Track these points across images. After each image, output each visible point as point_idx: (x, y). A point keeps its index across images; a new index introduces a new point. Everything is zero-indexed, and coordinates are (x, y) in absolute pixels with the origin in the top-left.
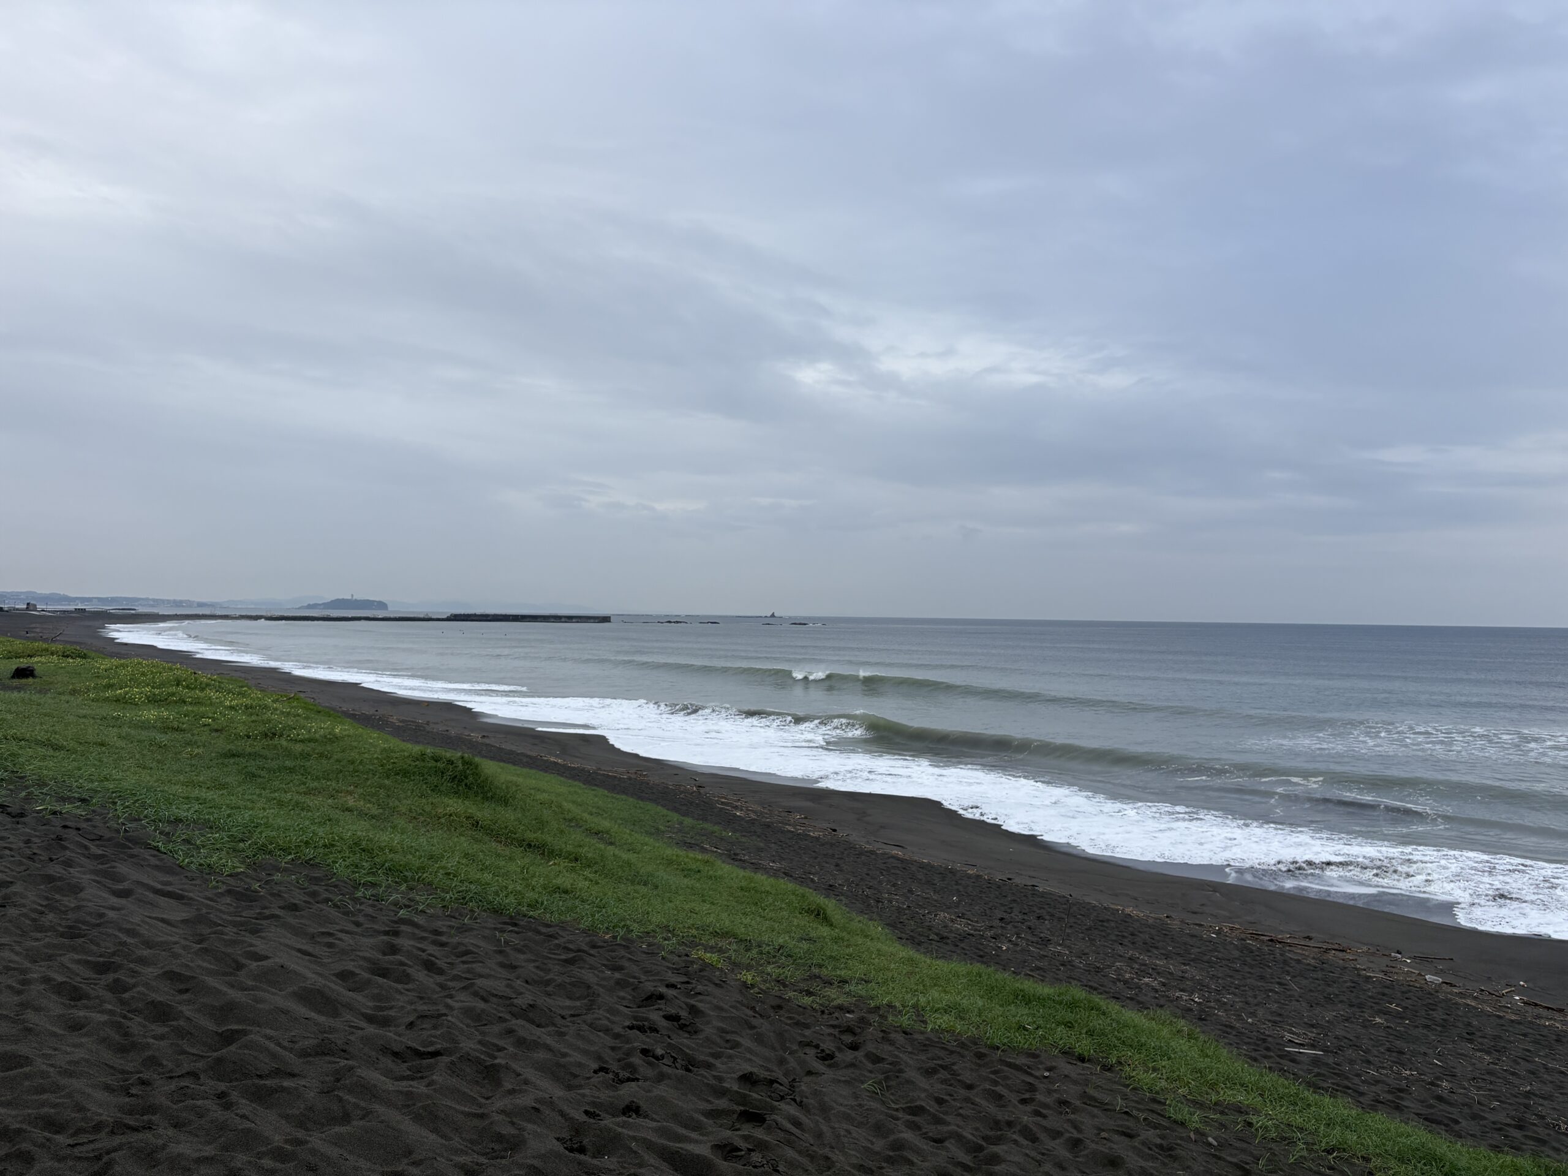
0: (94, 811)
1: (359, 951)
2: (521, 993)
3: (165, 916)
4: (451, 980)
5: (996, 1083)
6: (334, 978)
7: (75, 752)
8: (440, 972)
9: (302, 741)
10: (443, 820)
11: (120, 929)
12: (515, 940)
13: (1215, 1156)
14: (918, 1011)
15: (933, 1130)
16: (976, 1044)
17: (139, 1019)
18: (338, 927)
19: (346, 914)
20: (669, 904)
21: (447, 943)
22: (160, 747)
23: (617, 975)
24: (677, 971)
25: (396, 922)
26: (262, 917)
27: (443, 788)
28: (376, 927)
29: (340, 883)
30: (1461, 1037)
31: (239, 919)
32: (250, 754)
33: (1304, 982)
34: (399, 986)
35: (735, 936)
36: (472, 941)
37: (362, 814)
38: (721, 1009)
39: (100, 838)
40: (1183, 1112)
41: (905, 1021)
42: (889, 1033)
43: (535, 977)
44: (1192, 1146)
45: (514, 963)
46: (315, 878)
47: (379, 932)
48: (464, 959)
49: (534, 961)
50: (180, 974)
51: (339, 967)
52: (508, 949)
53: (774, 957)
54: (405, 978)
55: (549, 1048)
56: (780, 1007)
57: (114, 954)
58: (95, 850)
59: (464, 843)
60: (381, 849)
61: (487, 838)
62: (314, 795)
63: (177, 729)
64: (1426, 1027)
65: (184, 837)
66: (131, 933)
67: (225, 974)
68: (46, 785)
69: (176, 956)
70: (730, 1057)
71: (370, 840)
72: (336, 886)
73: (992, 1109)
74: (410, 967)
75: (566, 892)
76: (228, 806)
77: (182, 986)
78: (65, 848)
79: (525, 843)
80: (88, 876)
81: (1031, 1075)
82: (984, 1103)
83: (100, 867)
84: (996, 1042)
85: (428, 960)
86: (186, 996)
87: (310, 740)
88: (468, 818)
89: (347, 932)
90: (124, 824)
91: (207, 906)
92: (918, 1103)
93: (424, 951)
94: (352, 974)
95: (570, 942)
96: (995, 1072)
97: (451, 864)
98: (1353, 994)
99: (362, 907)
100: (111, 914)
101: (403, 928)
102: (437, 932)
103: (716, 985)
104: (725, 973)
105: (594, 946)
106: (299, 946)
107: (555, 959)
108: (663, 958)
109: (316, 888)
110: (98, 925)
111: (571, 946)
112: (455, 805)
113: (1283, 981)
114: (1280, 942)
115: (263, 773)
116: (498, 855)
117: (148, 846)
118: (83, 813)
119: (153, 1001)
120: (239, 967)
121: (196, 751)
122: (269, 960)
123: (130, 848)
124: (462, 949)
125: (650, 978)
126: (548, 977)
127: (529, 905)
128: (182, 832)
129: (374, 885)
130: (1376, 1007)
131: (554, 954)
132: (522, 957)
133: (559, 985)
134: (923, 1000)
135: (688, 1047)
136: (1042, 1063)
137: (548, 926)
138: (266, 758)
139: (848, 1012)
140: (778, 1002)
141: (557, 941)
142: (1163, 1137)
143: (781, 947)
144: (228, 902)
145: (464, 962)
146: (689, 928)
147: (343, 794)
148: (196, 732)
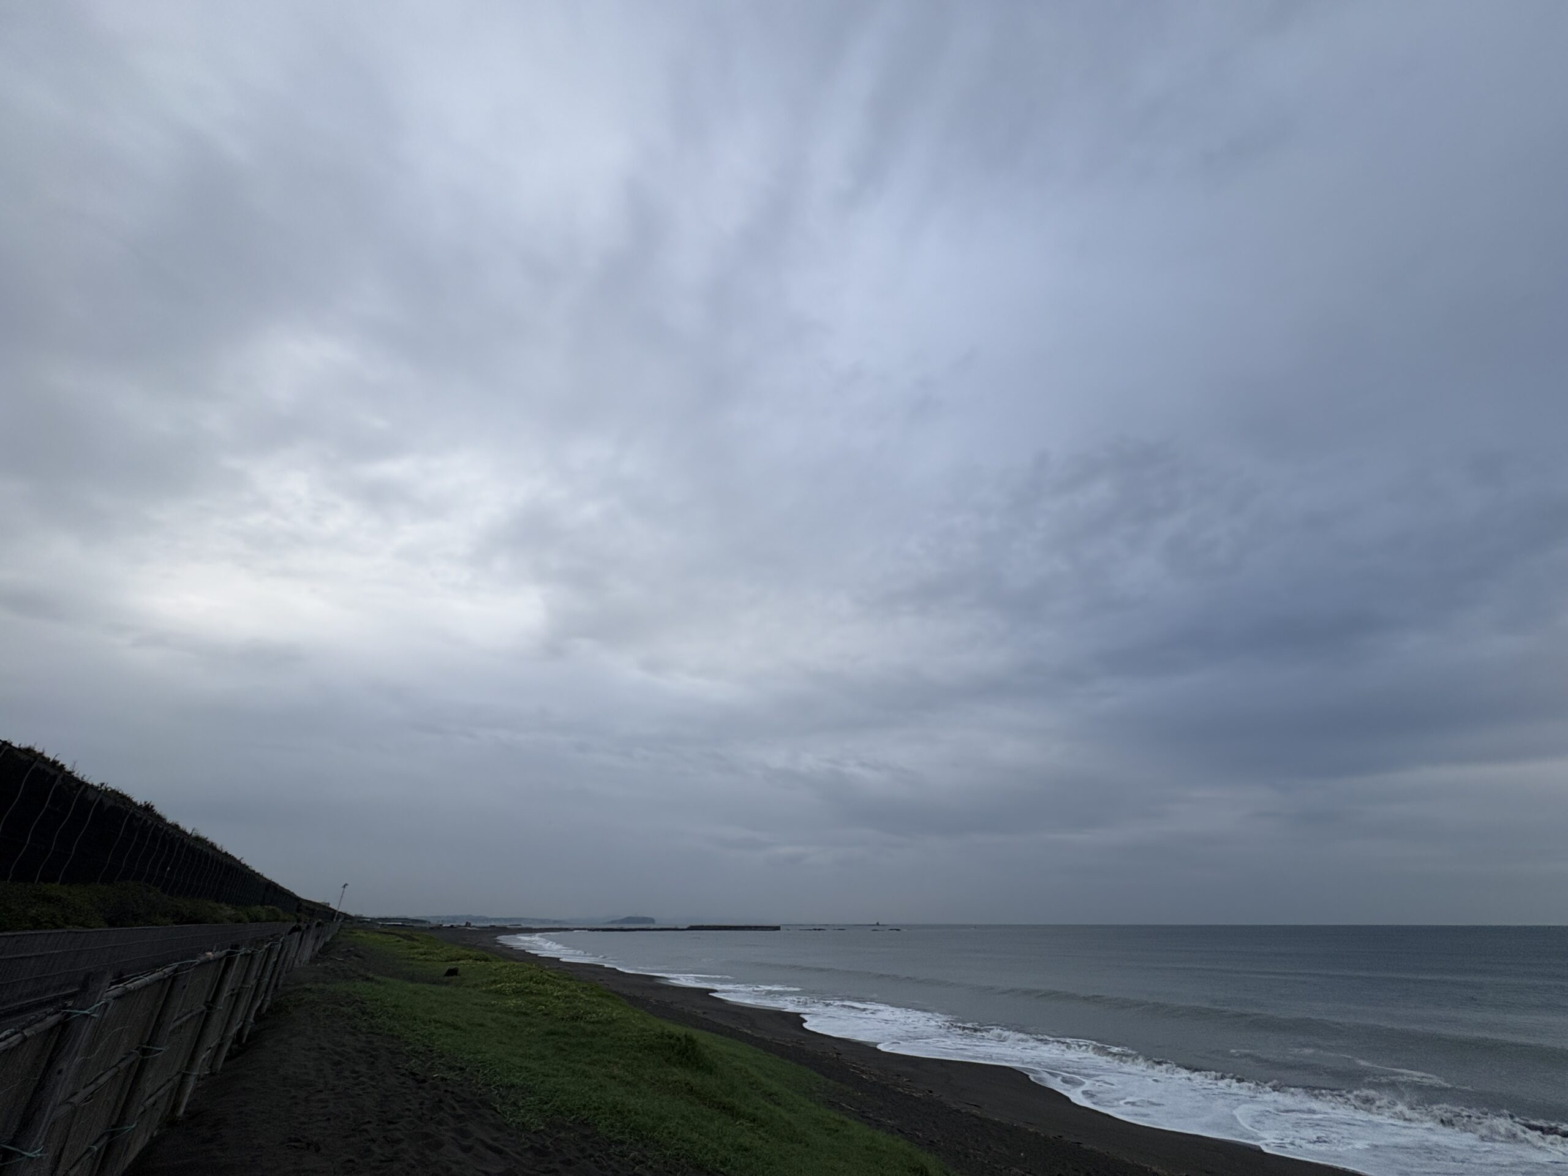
0: (466, 1078)
7: (466, 1031)
9: (593, 1023)
10: (670, 1086)
22: (513, 1027)
27: (673, 1060)
29: (601, 1141)
32: (562, 1033)
37: (621, 1082)
39: (465, 1101)
46: (586, 1136)
58: (459, 1110)
59: (682, 1106)
60: (629, 1111)
61: (697, 1102)
62: (596, 1065)
63: (525, 1014)
65: (513, 1100)
68: (443, 1057)
71: (623, 1104)
72: (598, 1143)
75: (746, 1150)
76: (542, 1074)
78: (442, 1109)
79: (722, 1106)
83: (459, 1125)
87: (598, 1022)
88: (687, 1084)
90: (480, 1089)
91: (516, 1161)
97: (672, 1124)
99: (612, 1163)
109: (585, 1145)
112: (679, 1074)
116: (704, 1116)
117: (491, 1108)
118: (459, 1080)
121: (532, 1030)
123: (482, 1110)
127: (721, 1162)
128: (512, 1096)
129: (622, 1143)
144: (529, 1156)
147: (612, 1065)
148: (534, 1015)
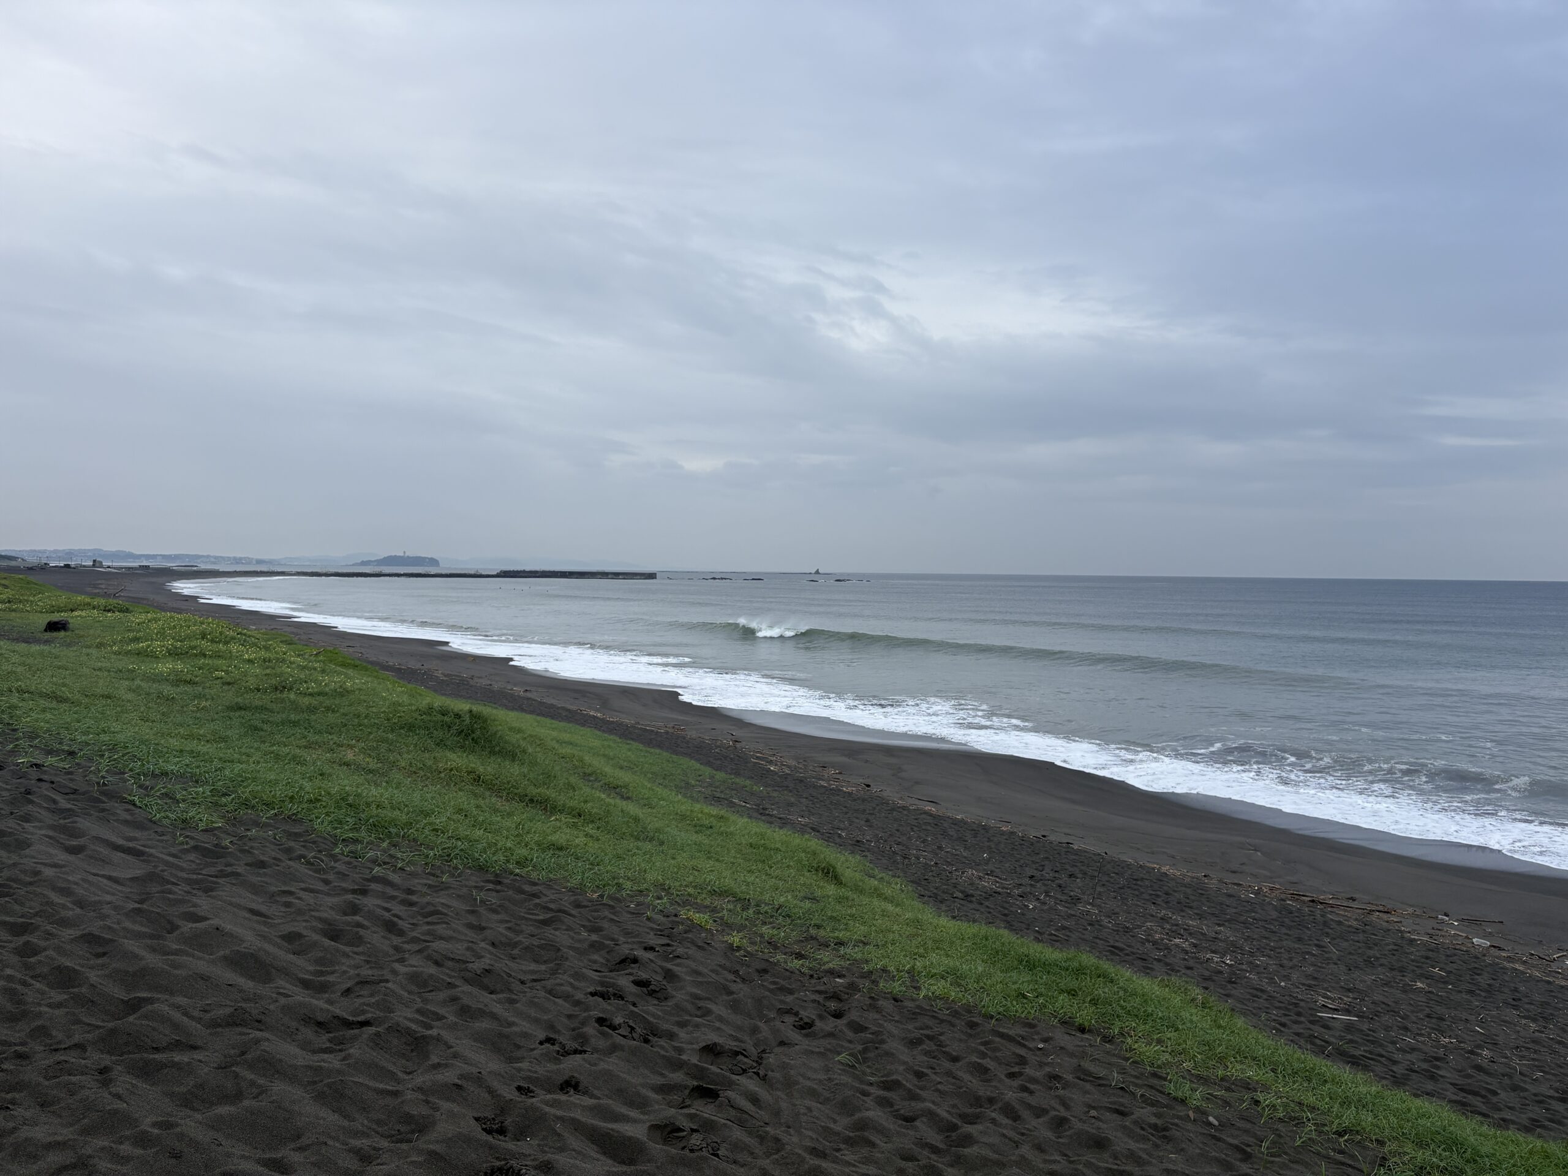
0: (78, 764)
1: (318, 911)
2: (482, 957)
3: (114, 874)
4: (408, 943)
5: (984, 1055)
6: (279, 941)
7: (79, 704)
8: (401, 933)
9: (311, 695)
10: (442, 775)
11: (54, 888)
12: (493, 899)
13: (1214, 1137)
14: (913, 976)
15: (906, 1107)
16: (969, 1012)
17: (38, 985)
18: (303, 885)
19: (318, 871)
20: (673, 862)
21: (417, 903)
22: (168, 700)
23: (594, 937)
24: (660, 933)
25: (368, 880)
26: (222, 874)
27: (449, 743)
28: (344, 885)
29: (320, 840)
30: (1506, 1003)
31: (195, 877)
32: (256, 707)
33: (1345, 944)
34: (347, 949)
35: (734, 895)
36: (443, 901)
37: (359, 768)
38: (698, 973)
39: (75, 792)
40: (1184, 1090)
41: (897, 987)
42: (878, 1000)
43: (503, 939)
44: (1190, 1126)
45: (483, 924)
46: (296, 834)
47: (346, 891)
48: (429, 919)
49: (507, 922)
50: (99, 937)
51: (289, 928)
52: (482, 910)
53: (772, 917)
54: (358, 940)
55: (494, 1016)
56: (765, 971)
57: (36, 914)
58: (63, 803)
59: (462, 799)
60: (368, 805)
61: (488, 793)
62: (315, 749)
63: (189, 682)
64: (1471, 992)
65: (163, 791)
66: (65, 892)
67: (152, 937)
68: (37, 736)
69: (104, 917)
70: (697, 1026)
71: (358, 795)
72: (314, 842)
73: (973, 1082)
74: (367, 928)
75: (561, 849)
76: (220, 759)
77: (101, 950)
78: (31, 802)
79: (527, 798)
80: (43, 832)
81: (1024, 1046)
82: (967, 1077)
83: (62, 821)
84: (992, 1011)
85: (391, 921)
86: (100, 961)
87: (319, 694)
88: (469, 773)
89: (312, 891)
90: (103, 777)
91: (167, 863)
92: (894, 1077)
93: (388, 910)
94: (300, 936)
95: (552, 901)
96: (985, 1044)
97: (439, 821)
98: (1394, 958)
99: (336, 865)
100: (48, 872)
101: (373, 886)
102: (410, 892)
103: (699, 947)
104: (713, 935)
105: (578, 905)
106: (254, 906)
107: (531, 919)
108: (648, 919)
109: (292, 844)
110: (31, 884)
111: (552, 906)
112: (457, 759)
113: (1322, 943)
114: (1321, 903)
115: (265, 727)
116: (496, 811)
117: (123, 800)
118: (67, 766)
119: (59, 966)
120: (173, 928)
121: (204, 704)
122: (208, 922)
123: (104, 802)
124: (431, 908)
125: (629, 940)
126: (518, 939)
127: (518, 863)
128: (161, 787)
129: (356, 841)
130: (1419, 971)
131: (532, 914)
132: (495, 917)
133: (526, 948)
134: (919, 964)
135: (653, 1015)
136: (1038, 1033)
137: (535, 884)
138: (272, 711)
139: (839, 977)
140: (763, 965)
141: (537, 901)
142: (1158, 1115)
143: (780, 906)
144: (192, 858)
145: (428, 923)
146: (686, 886)
147: (344, 749)
148: (208, 685)
